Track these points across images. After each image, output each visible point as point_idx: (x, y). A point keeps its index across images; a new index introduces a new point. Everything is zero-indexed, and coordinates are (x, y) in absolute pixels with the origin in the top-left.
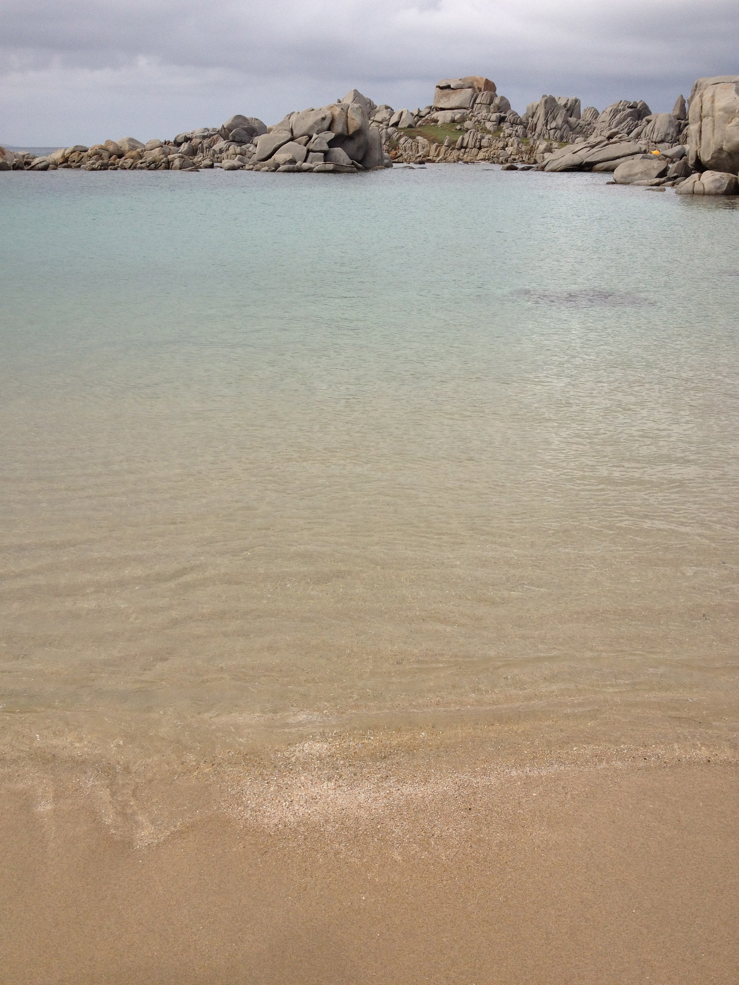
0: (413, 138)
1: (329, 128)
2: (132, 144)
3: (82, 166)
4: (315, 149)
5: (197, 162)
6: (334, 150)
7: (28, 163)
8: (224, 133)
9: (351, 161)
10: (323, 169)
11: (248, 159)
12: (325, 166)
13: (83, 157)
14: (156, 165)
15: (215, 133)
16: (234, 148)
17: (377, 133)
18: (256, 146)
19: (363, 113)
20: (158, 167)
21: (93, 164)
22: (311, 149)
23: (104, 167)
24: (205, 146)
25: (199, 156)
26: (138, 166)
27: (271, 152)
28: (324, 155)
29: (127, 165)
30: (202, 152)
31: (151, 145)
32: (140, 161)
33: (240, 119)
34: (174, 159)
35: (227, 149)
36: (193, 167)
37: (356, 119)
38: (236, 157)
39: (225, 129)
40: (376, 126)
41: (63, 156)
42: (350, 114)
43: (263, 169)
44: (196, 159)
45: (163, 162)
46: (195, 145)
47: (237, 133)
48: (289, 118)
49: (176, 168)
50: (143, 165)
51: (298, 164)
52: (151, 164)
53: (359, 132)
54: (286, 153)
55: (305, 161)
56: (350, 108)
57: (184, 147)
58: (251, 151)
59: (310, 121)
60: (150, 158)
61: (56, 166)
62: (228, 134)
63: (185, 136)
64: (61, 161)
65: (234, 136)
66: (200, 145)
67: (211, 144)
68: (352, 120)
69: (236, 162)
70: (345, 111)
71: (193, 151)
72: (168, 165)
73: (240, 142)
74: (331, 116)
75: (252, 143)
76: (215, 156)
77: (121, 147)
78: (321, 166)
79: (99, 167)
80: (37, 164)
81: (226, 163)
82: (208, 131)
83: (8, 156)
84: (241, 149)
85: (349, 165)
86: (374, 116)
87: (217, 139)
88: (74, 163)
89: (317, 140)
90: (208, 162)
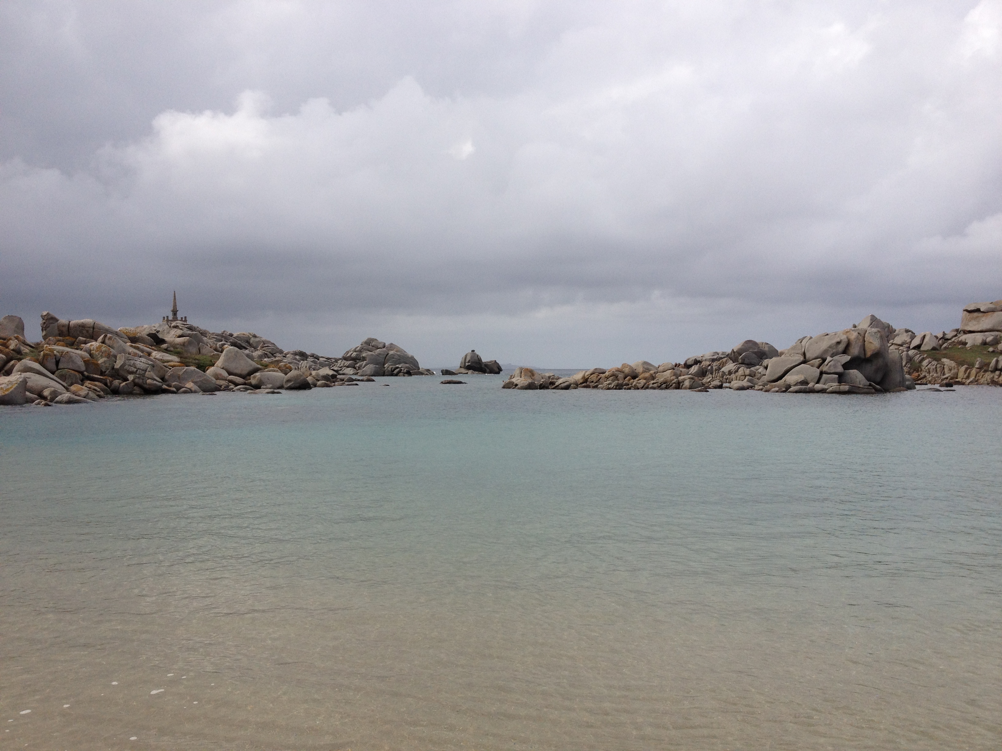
0: (938, 360)
1: (845, 352)
2: (646, 366)
3: (599, 386)
4: (829, 371)
5: (706, 383)
6: (849, 372)
7: (552, 383)
8: (734, 356)
9: (868, 383)
10: (838, 390)
11: (757, 380)
12: (840, 387)
13: (601, 378)
14: (667, 385)
15: (724, 356)
16: (743, 370)
17: (898, 355)
18: (766, 368)
19: (881, 337)
20: (669, 387)
21: (609, 384)
22: (824, 371)
23: (619, 387)
24: (714, 368)
25: (708, 377)
26: (650, 386)
27: (782, 373)
28: (839, 377)
29: (640, 386)
30: (712, 374)
31: (664, 367)
32: (652, 382)
33: (750, 343)
34: (685, 380)
35: (737, 371)
36: (702, 388)
37: (875, 343)
38: (745, 378)
39: (734, 352)
40: (896, 349)
41: (584, 377)
42: (867, 338)
43: (773, 389)
44: (705, 380)
45: (674, 383)
46: (704, 367)
47: (745, 357)
48: (801, 342)
49: (685, 388)
50: (655, 385)
51: (810, 385)
52: (662, 384)
53: (877, 355)
54: (797, 375)
55: (818, 382)
56: (867, 332)
57: (694, 369)
58: (760, 373)
59: (824, 345)
60: (662, 379)
61: (576, 385)
62: (737, 357)
63: (695, 359)
64: (581, 381)
65: (743, 359)
66: (709, 368)
67: (720, 367)
68: (870, 344)
69: (745, 383)
70: (862, 335)
71: (703, 373)
72: (678, 386)
73: (750, 365)
74: (847, 340)
75: (761, 365)
76: (725, 377)
77: (636, 370)
78: (835, 388)
79: (615, 387)
80: (561, 384)
81: (736, 384)
82: (718, 354)
83: (536, 377)
84: (750, 371)
85: (866, 387)
86: (893, 339)
87: (726, 362)
88: (593, 384)
89: (831, 363)
90: (717, 383)
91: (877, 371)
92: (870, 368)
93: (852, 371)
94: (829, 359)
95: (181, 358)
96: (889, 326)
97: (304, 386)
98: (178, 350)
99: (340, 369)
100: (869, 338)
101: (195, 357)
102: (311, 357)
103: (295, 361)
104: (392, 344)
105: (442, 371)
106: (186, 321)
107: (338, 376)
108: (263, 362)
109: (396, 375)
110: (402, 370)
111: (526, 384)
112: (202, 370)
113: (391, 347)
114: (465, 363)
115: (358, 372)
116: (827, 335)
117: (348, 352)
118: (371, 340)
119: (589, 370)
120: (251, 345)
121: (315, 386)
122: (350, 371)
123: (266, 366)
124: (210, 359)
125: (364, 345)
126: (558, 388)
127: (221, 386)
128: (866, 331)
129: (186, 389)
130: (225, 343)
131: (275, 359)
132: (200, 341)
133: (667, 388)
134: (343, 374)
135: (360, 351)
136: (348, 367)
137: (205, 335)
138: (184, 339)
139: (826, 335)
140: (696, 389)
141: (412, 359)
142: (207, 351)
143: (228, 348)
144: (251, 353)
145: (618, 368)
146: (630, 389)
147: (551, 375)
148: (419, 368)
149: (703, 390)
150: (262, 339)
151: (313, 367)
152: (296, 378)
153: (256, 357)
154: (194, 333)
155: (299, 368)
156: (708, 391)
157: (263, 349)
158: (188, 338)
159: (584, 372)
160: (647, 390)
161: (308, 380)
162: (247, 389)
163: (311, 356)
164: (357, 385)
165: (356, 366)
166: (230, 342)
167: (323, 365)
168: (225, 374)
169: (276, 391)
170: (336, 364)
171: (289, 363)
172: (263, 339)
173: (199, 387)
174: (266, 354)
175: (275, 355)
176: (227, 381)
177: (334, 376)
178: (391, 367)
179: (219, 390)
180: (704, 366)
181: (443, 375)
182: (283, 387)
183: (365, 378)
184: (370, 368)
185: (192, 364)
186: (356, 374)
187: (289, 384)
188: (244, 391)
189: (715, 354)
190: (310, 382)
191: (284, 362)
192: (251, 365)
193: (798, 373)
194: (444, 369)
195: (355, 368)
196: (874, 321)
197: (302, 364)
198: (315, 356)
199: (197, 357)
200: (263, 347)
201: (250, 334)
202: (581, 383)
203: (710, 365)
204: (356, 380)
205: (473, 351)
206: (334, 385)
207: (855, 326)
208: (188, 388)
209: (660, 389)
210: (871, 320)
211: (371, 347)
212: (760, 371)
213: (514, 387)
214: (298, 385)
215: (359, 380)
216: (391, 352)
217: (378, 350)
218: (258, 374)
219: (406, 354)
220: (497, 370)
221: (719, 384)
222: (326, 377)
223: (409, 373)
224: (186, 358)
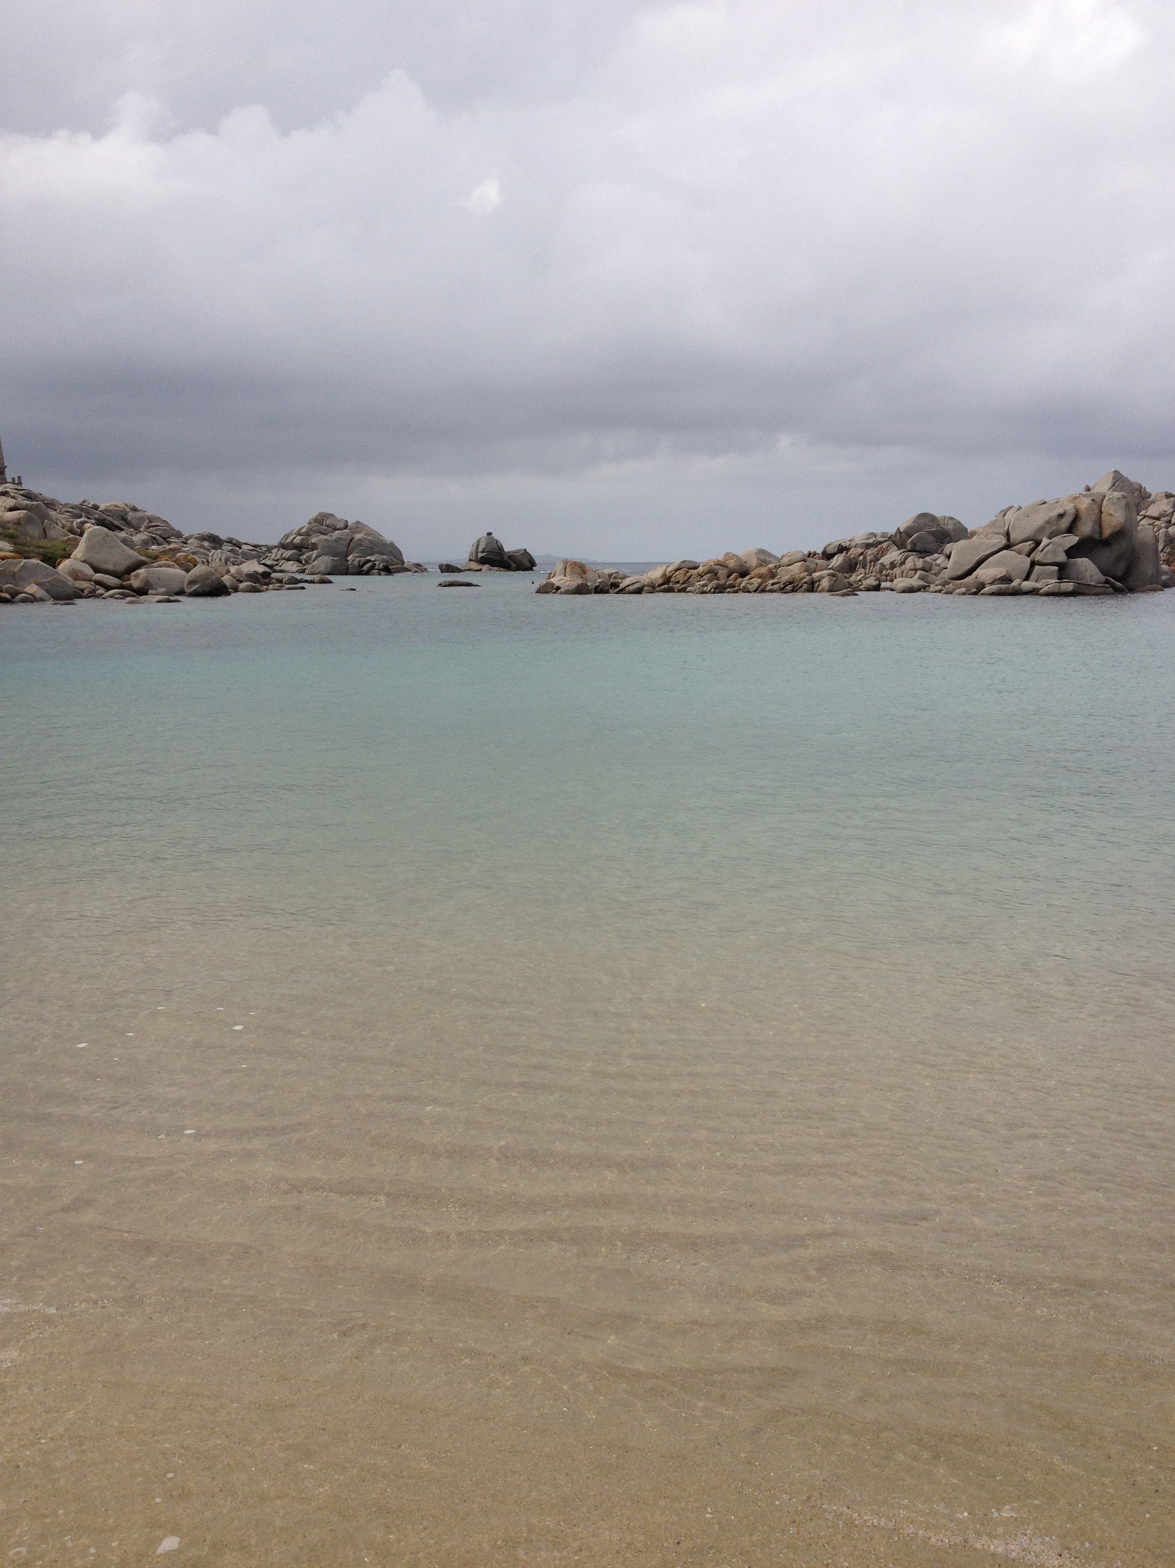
1: (1070, 530)
2: (761, 557)
3: (688, 588)
4: (1044, 561)
5: (855, 582)
6: (1074, 561)
7: (615, 585)
8: (900, 540)
9: (1104, 578)
10: (1057, 590)
11: (934, 577)
12: (1060, 586)
13: (691, 576)
14: (794, 587)
15: (885, 539)
16: (913, 561)
17: (1152, 534)
18: (948, 557)
19: (1127, 505)
20: (797, 590)
21: (704, 586)
22: (1038, 561)
23: (720, 589)
24: (868, 558)
25: (859, 572)
26: (768, 588)
27: (972, 566)
28: (1059, 569)
29: (752, 588)
30: (864, 567)
31: (790, 558)
32: (772, 581)
33: (925, 518)
34: (822, 577)
35: (903, 563)
36: (849, 589)
37: (1117, 515)
38: (916, 574)
39: (900, 533)
40: (1149, 524)
41: (664, 575)
42: (1105, 508)
43: (958, 591)
44: (854, 578)
45: (804, 583)
46: (854, 557)
47: (919, 539)
48: (1004, 516)
49: (822, 591)
50: (776, 587)
51: (1015, 583)
52: (787, 585)
53: (1120, 534)
54: (996, 567)
55: (1027, 578)
56: (1106, 499)
57: (837, 560)
58: (939, 565)
59: (1039, 520)
60: (787, 577)
61: (653, 588)
62: (905, 540)
63: (840, 544)
64: (660, 581)
65: (914, 544)
66: (861, 558)
67: (879, 556)
68: (1110, 517)
69: (915, 581)
70: (1098, 503)
71: (851, 567)
72: (812, 587)
73: (923, 553)
74: (1074, 511)
75: (941, 553)
76: (884, 572)
77: (746, 562)
78: (1052, 587)
79: (713, 590)
80: (628, 586)
81: (901, 583)
82: (875, 536)
83: (589, 575)
84: (924, 562)
85: (1100, 585)
86: (1147, 508)
87: (887, 549)
88: (678, 585)
89: (1048, 547)
90: (871, 581)
91: (1118, 559)
92: (1107, 555)
93: (1079, 560)
94: (1045, 541)
95: (15, 544)
96: (1140, 489)
97: (217, 590)
98: (11, 531)
99: (276, 563)
100: (1108, 507)
101: (37, 543)
102: (229, 544)
103: (202, 550)
104: (358, 523)
105: (441, 567)
106: (20, 483)
107: (273, 575)
108: (150, 551)
109: (367, 573)
110: (375, 564)
111: (574, 587)
112: (51, 564)
113: (357, 528)
114: (477, 553)
115: (305, 569)
116: (1045, 503)
117: (287, 536)
118: (324, 516)
119: (673, 563)
120: (128, 524)
121: (236, 590)
122: (291, 567)
123: (155, 558)
124: (63, 546)
125: (314, 524)
126: (624, 592)
127: (83, 591)
128: (1105, 496)
129: (27, 595)
130: (86, 520)
131: (168, 547)
132: (44, 517)
133: (794, 590)
134: (282, 571)
135: (308, 534)
136: (288, 560)
137: (52, 507)
138: (19, 513)
139: (1042, 504)
140: (838, 592)
141: (391, 547)
142: (57, 532)
143: (91, 528)
144: (130, 537)
145: (719, 561)
146: (736, 592)
147: (613, 571)
148: (404, 563)
149: (849, 593)
150: (147, 514)
151: (233, 559)
152: (205, 577)
153: (139, 544)
154: (35, 503)
155: (210, 561)
156: (857, 595)
157: (149, 530)
158: (25, 511)
159: (664, 567)
160: (762, 595)
161: (224, 581)
162: (125, 596)
163: (227, 542)
164: (303, 588)
165: (301, 558)
166: (95, 518)
167: (247, 557)
168: (89, 571)
169: (172, 598)
170: (269, 555)
171: (193, 553)
172: (149, 513)
173: (47, 591)
174: (154, 538)
175: (168, 540)
176: (92, 583)
177: (266, 575)
178: (358, 559)
179: (81, 597)
180: (852, 556)
181: (442, 572)
182: (185, 593)
183: (316, 578)
184: (323, 562)
185: (33, 555)
186: (303, 571)
187: (194, 587)
188: (121, 599)
189: (870, 536)
190: (228, 584)
191: (184, 551)
192: (130, 557)
193: (998, 564)
194: (445, 563)
195: (300, 562)
196: (1118, 480)
197: (213, 555)
198: (234, 542)
199: (43, 543)
200: (148, 527)
201: (127, 506)
202: (660, 585)
203: (862, 554)
204: (301, 581)
205: (489, 534)
206: (267, 590)
207: (1088, 489)
208: (31, 594)
209: (785, 593)
210: (1114, 478)
211: (325, 527)
212: (938, 561)
213: (554, 591)
214: (208, 589)
215: (306, 581)
216: (358, 536)
217: (337, 532)
218: (141, 571)
219: (381, 538)
220: (528, 565)
221: (875, 583)
222: (253, 577)
223: (387, 570)
224: (23, 545)
